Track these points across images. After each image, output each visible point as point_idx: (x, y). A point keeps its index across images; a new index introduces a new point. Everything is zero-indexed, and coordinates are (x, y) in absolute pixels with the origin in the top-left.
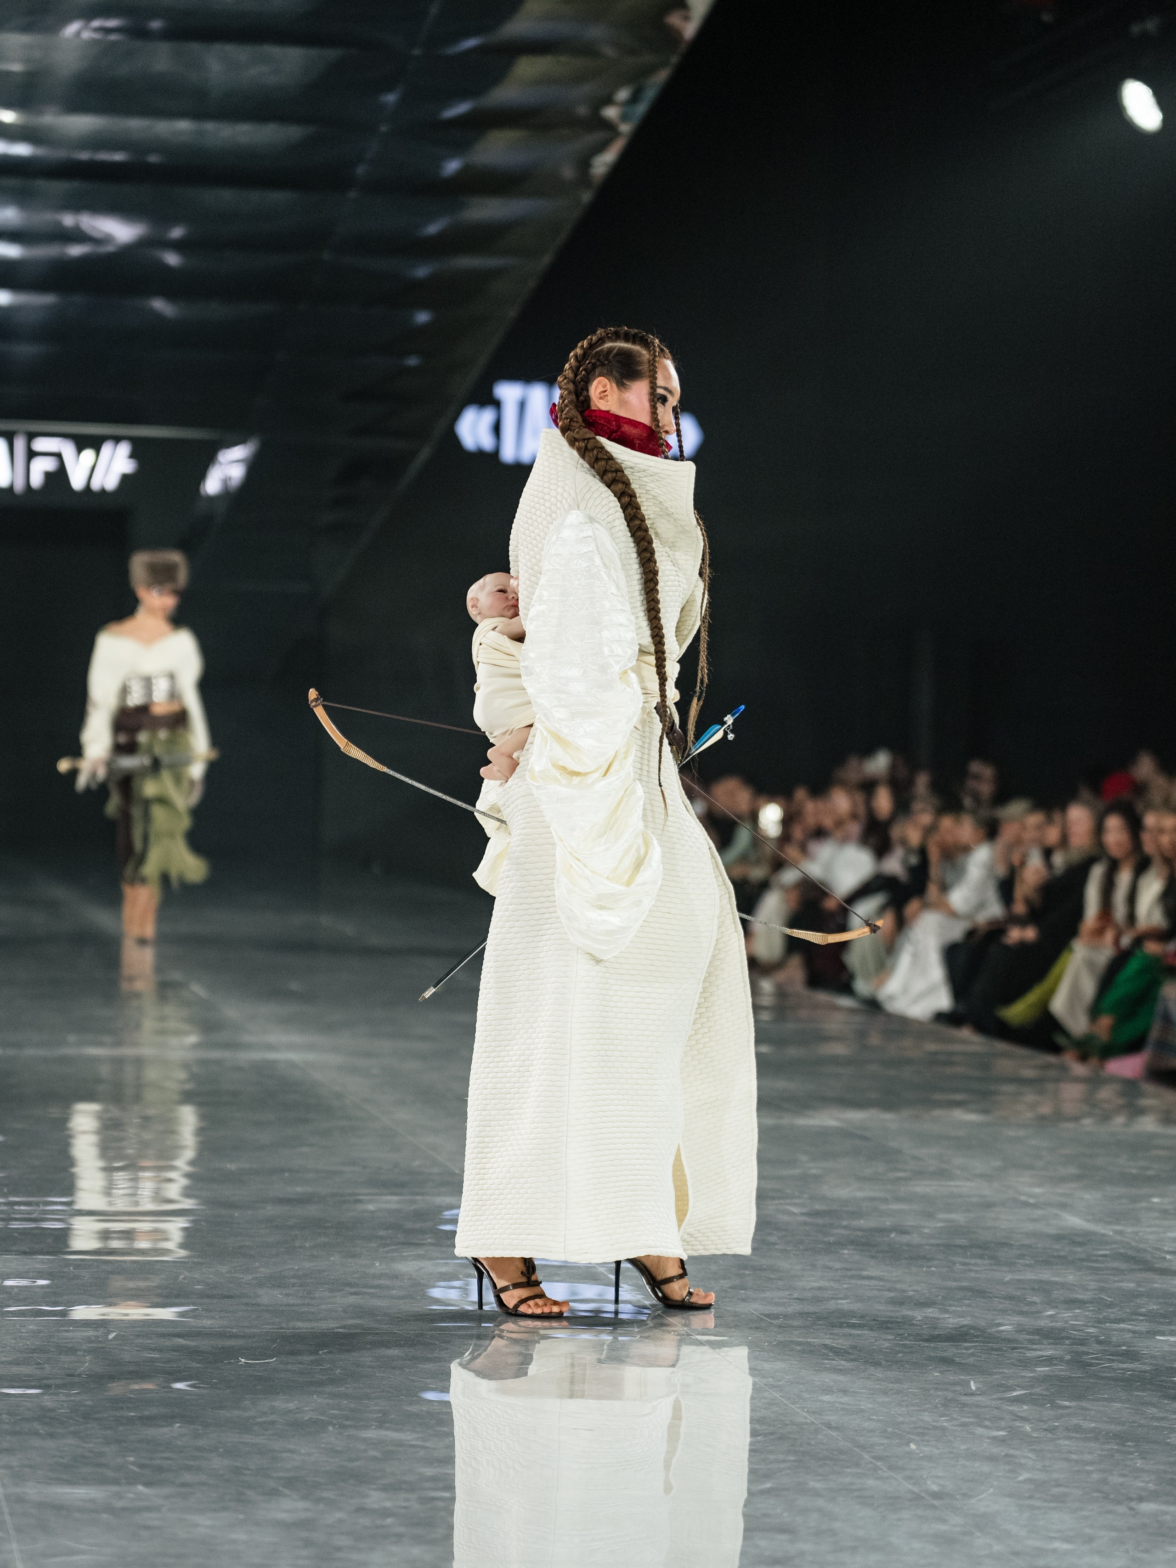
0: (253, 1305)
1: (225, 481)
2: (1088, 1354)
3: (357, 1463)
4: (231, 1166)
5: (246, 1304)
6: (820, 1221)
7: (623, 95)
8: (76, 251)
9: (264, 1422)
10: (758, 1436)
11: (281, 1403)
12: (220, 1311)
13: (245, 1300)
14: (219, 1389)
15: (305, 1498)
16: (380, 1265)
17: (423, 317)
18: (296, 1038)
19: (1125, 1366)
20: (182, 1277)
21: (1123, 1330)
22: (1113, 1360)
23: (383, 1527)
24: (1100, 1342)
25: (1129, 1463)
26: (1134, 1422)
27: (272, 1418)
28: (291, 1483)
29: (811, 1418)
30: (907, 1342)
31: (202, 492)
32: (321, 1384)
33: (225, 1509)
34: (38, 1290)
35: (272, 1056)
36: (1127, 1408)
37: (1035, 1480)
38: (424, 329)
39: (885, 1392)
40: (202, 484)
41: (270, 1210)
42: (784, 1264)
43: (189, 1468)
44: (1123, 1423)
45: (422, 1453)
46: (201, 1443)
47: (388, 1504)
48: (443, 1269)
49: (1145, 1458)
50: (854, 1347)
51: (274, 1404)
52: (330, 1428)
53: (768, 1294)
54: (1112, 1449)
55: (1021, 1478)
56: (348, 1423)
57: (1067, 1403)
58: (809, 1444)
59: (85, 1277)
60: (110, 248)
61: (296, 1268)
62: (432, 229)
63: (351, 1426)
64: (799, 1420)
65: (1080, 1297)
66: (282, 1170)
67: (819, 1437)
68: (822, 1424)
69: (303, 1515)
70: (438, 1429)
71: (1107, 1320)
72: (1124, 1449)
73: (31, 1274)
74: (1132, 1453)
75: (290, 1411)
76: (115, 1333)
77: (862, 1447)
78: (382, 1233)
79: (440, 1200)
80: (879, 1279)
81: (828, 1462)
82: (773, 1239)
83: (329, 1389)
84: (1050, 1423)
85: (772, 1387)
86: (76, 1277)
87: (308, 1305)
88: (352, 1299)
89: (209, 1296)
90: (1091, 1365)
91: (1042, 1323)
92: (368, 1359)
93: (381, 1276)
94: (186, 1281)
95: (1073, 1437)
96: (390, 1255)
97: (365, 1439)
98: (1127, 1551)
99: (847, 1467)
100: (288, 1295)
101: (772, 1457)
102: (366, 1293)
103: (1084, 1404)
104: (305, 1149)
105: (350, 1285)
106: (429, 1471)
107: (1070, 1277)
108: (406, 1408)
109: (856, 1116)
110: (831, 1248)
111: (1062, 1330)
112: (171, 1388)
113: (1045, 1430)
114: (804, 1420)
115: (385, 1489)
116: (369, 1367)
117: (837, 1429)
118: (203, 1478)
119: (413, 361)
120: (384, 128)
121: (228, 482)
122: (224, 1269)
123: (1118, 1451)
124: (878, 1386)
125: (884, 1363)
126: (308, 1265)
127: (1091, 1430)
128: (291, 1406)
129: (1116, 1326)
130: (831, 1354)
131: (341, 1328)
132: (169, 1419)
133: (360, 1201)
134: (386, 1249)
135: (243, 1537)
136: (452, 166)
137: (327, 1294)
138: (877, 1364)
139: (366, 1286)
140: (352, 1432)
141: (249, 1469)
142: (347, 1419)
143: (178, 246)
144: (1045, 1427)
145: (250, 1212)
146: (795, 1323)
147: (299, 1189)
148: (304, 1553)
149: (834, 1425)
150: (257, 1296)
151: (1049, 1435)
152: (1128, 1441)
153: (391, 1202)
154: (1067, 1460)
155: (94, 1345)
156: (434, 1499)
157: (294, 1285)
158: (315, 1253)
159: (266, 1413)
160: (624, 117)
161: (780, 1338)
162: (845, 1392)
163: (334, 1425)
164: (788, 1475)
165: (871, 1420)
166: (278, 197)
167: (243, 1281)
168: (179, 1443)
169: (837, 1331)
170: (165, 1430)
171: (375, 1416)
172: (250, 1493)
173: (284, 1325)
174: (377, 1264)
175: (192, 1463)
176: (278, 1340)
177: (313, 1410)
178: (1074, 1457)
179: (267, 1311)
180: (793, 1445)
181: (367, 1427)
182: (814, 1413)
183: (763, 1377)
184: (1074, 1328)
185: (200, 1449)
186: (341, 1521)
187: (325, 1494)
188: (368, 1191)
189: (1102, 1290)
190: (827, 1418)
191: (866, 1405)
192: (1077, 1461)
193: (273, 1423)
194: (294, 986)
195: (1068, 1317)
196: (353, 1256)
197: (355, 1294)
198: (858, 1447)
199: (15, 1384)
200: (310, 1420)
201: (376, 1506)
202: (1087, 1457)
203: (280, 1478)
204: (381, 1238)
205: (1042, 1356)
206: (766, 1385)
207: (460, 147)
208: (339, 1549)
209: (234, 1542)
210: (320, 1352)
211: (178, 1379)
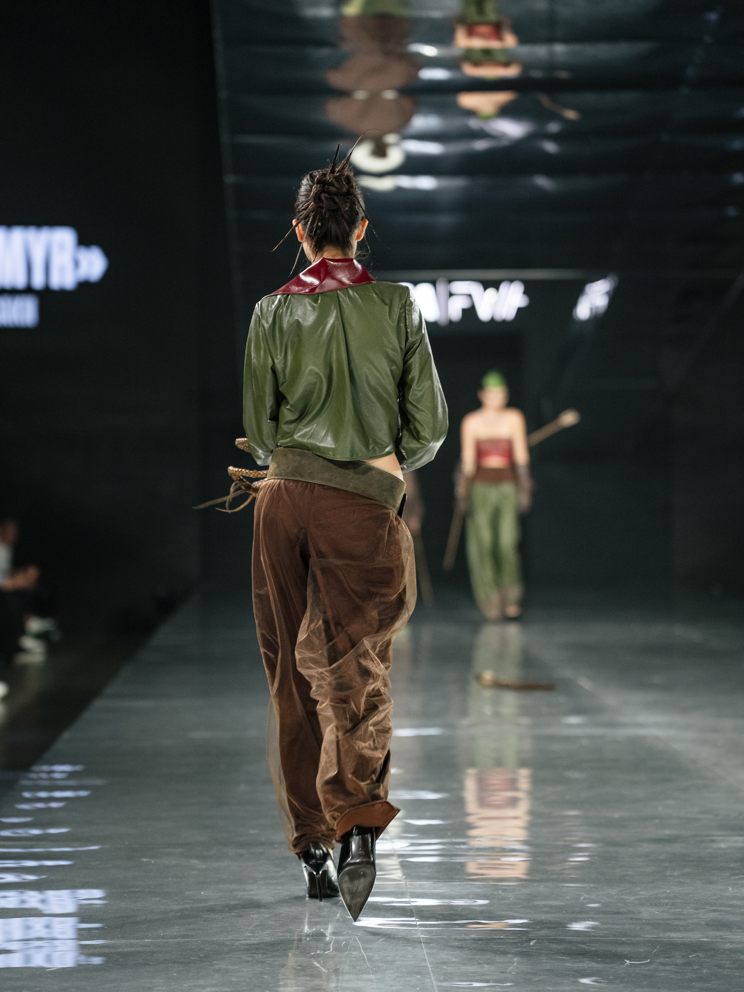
0: (637, 919)
1: (592, 308)
4: (616, 815)
5: (632, 919)
8: (480, 145)
12: (613, 924)
13: (630, 916)
14: (615, 983)
16: (732, 890)
18: (659, 718)
20: (583, 898)
31: (574, 317)
32: (691, 980)
34: (477, 908)
35: (642, 732)
38: (740, 187)
40: (574, 311)
41: (646, 848)
59: (510, 898)
60: (505, 143)
61: (669, 891)
66: (653, 818)
73: (471, 896)
76: (535, 941)
78: (732, 865)
86: (504, 898)
87: (679, 919)
88: (712, 915)
89: (604, 913)
92: (728, 962)
93: (734, 898)
94: (586, 901)
96: (740, 882)
100: (662, 912)
102: (721, 911)
104: (670, 802)
105: (711, 905)
112: (579, 982)
116: (728, 968)
119: (731, 212)
120: (708, 39)
121: (596, 309)
122: (613, 892)
126: (677, 889)
131: (705, 938)
133: (714, 841)
134: (736, 877)
137: (692, 911)
139: (722, 905)
143: (553, 137)
145: (630, 849)
147: (667, 832)
150: (639, 913)
155: (519, 949)
157: (667, 904)
158: (682, 881)
166: (627, 97)
167: (628, 901)
173: (661, 935)
174: (730, 889)
176: (658, 947)
179: (648, 924)
188: (719, 833)
194: (657, 679)
196: (711, 883)
197: (714, 911)
199: (464, 979)
204: (732, 869)
210: (690, 956)
211: (584, 976)
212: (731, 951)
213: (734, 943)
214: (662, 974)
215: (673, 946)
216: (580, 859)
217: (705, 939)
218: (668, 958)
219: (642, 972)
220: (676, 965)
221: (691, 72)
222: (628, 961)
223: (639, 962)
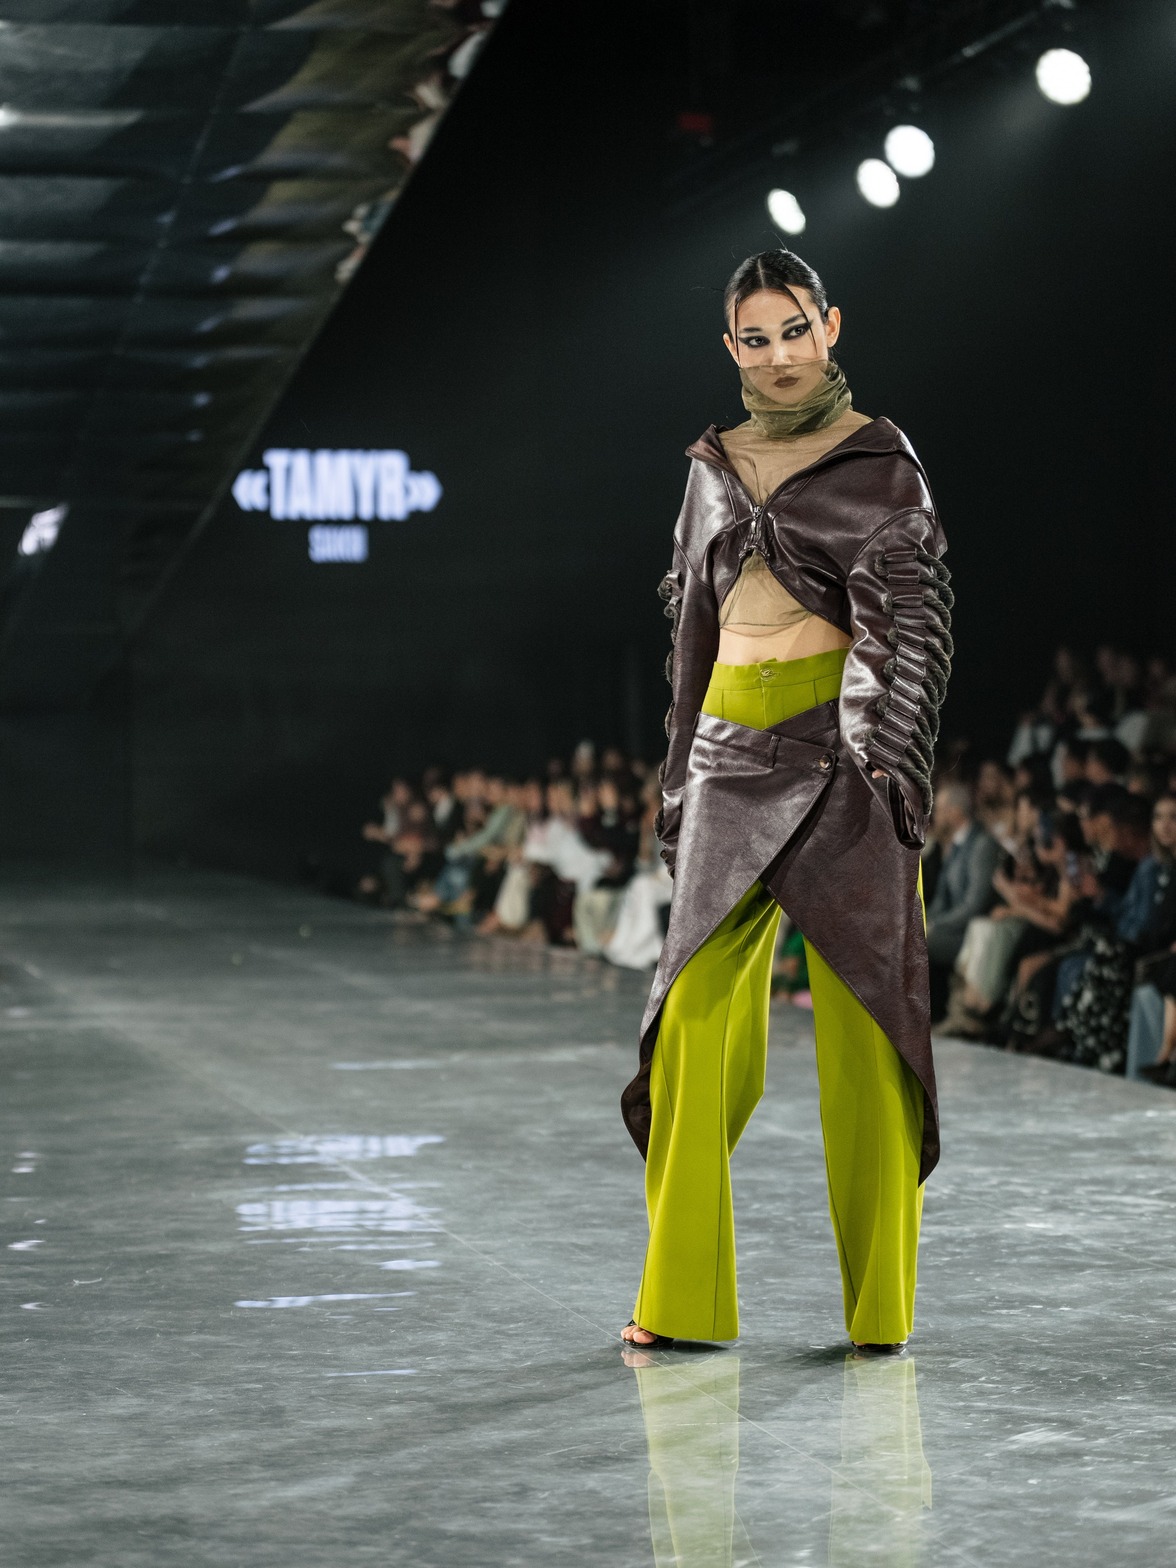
0: (88, 1234)
1: (40, 542)
2: (788, 1238)
3: (182, 1364)
4: (67, 1118)
5: (82, 1234)
6: (564, 1140)
7: (362, 211)
9: (101, 1333)
10: (518, 1322)
11: (114, 1317)
12: (61, 1241)
13: (81, 1231)
14: (62, 1307)
15: (138, 1395)
16: (196, 1195)
17: (202, 400)
18: (119, 1007)
19: (819, 1247)
20: (28, 1213)
21: (816, 1218)
22: (808, 1243)
23: (207, 1416)
24: (797, 1228)
25: (825, 1327)
26: (827, 1293)
27: (109, 1329)
28: (125, 1383)
29: (562, 1305)
30: (639, 1237)
31: (19, 550)
32: (148, 1298)
33: (70, 1408)
35: (97, 1024)
36: (821, 1282)
37: (750, 1346)
38: (204, 410)
39: (623, 1280)
40: (19, 546)
41: (100, 1154)
42: (535, 1178)
43: (38, 1375)
44: (818, 1295)
45: (237, 1351)
46: (48, 1354)
47: (210, 1397)
48: (250, 1196)
49: (838, 1323)
50: (596, 1244)
51: (109, 1317)
52: (158, 1335)
53: (522, 1203)
54: (811, 1316)
55: (737, 1345)
56: (172, 1330)
57: (772, 1280)
58: (562, 1327)
61: (125, 1201)
62: (208, 325)
63: (175, 1333)
64: (553, 1307)
65: (781, 1191)
66: (109, 1120)
67: (570, 1320)
68: (572, 1309)
69: (138, 1410)
70: (249, 1331)
71: (802, 1209)
72: (820, 1315)
74: (827, 1319)
75: (124, 1323)
77: (606, 1327)
78: (196, 1168)
79: (244, 1138)
80: (614, 1185)
81: (578, 1341)
82: (525, 1157)
83: (156, 1302)
84: (759, 1298)
85: (529, 1280)
87: (135, 1232)
88: (173, 1225)
89: (52, 1229)
90: (790, 1247)
91: (750, 1215)
93: (197, 1204)
94: (31, 1217)
95: (778, 1309)
96: (204, 1186)
97: (188, 1344)
98: (826, 1400)
99: (594, 1344)
101: (530, 1339)
102: (183, 1220)
103: (787, 1280)
104: (128, 1101)
105: (171, 1213)
106: (243, 1367)
107: (771, 1175)
108: (221, 1315)
109: (589, 1051)
110: (574, 1162)
111: (765, 1220)
112: (21, 1308)
113: (756, 1304)
114: (556, 1307)
115: (207, 1384)
116: (189, 1282)
117: (584, 1312)
118: (51, 1383)
119: (194, 436)
120: (162, 244)
121: (42, 543)
122: (62, 1204)
123: (815, 1318)
124: (617, 1276)
125: (621, 1255)
126: (133, 1199)
127: (793, 1302)
128: (124, 1318)
129: (809, 1214)
130: (577, 1251)
131: (164, 1250)
132: (19, 1335)
133: (175, 1143)
134: (200, 1182)
135: (87, 1432)
136: (221, 274)
137: (150, 1222)
138: (615, 1257)
139: (184, 1214)
140: (177, 1338)
141: (89, 1374)
142: (172, 1326)
144: (756, 1301)
145: (83, 1156)
146: (547, 1226)
147: (125, 1135)
148: (139, 1442)
149: (582, 1310)
150: (91, 1227)
151: (760, 1308)
152: (823, 1308)
153: (202, 1142)
154: (776, 1328)
156: (248, 1389)
157: (122, 1216)
158: (140, 1188)
159: (102, 1325)
160: (365, 228)
161: (534, 1239)
162: (590, 1281)
163: (161, 1333)
164: (545, 1353)
165: (611, 1303)
166: (75, 304)
167: (79, 1214)
168: (29, 1355)
169: (581, 1231)
170: (17, 1344)
171: (195, 1323)
172: (91, 1394)
173: (115, 1250)
174: (193, 1195)
175: (40, 1371)
176: (111, 1263)
177: (143, 1321)
178: (780, 1324)
179: (101, 1239)
180: (548, 1328)
181: (189, 1333)
182: (564, 1300)
183: (522, 1272)
184: (776, 1217)
185: (47, 1359)
186: (169, 1413)
187: (155, 1392)
188: (183, 1133)
189: (798, 1185)
190: (577, 1304)
191: (607, 1291)
192: (782, 1328)
193: (109, 1333)
194: (116, 963)
195: (773, 1209)
196: (172, 1189)
197: (176, 1220)
198: (603, 1327)
200: (140, 1328)
201: (199, 1399)
202: (791, 1324)
203: (116, 1380)
204: (196, 1172)
205: (750, 1243)
206: (523, 1279)
207: (227, 257)
208: (169, 1437)
209: (78, 1435)
210: (147, 1272)
211: (27, 1301)
212: (191, 1262)
213: (194, 1254)
214: (114, 1294)
215: (130, 1261)
216: (24, 1170)
217: (163, 1252)
218: (124, 1274)
219: (94, 1293)
220: (131, 1281)
221: (144, 280)
222: (77, 1282)
223: (89, 1282)
